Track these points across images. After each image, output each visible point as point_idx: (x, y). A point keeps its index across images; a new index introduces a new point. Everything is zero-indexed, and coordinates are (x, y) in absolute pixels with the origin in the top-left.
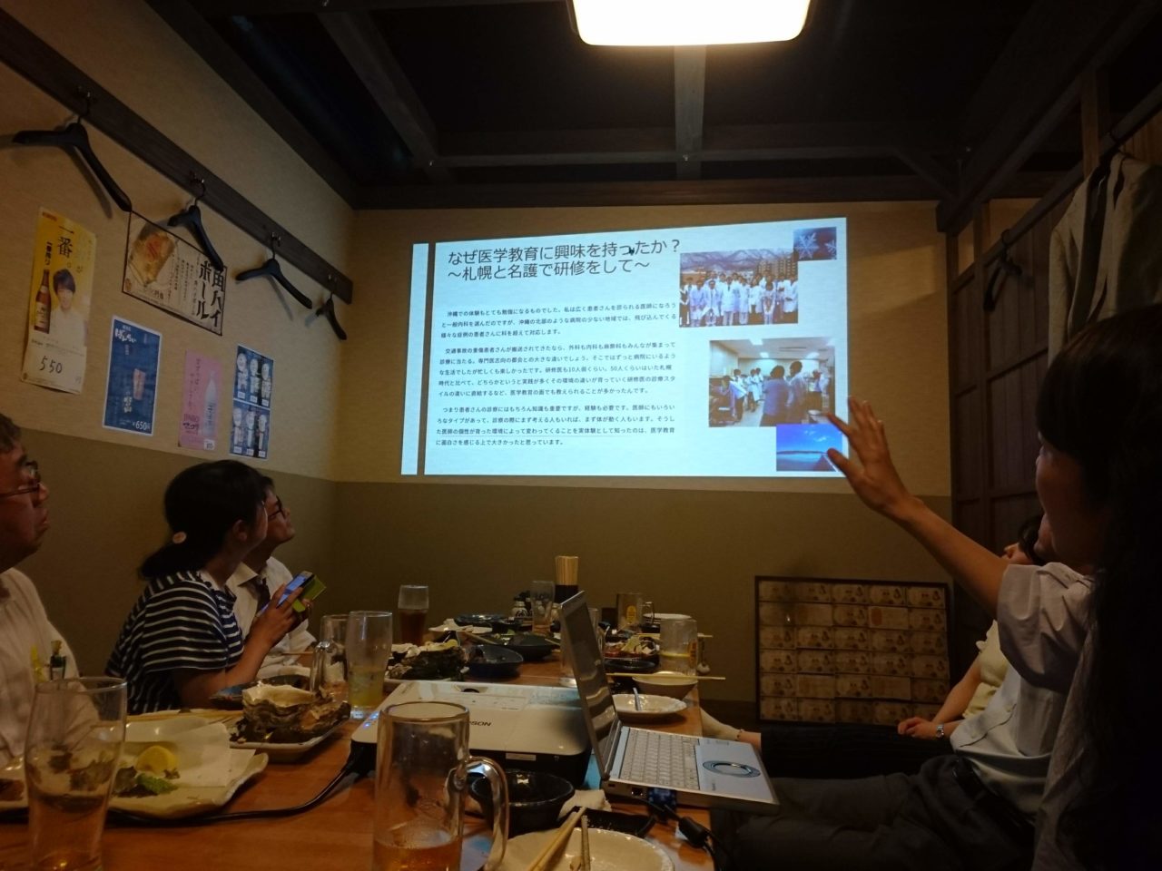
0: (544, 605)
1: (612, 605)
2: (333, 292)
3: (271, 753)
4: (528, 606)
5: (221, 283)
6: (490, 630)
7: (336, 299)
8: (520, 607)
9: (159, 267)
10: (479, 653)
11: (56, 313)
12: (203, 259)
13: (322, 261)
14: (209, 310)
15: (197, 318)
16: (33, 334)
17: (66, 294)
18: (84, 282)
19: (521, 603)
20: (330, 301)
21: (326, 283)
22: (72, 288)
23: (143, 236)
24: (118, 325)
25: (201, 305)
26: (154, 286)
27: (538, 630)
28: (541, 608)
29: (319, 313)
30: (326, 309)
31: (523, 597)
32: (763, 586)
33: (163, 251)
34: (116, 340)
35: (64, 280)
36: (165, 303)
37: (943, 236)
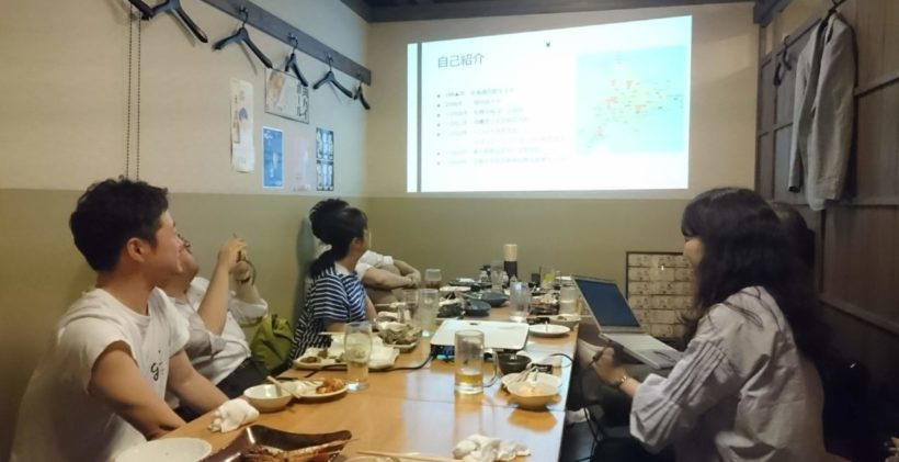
0: (498, 273)
1: (538, 272)
2: (362, 81)
3: (400, 349)
4: (489, 273)
5: (306, 93)
6: (469, 289)
7: (363, 85)
8: (484, 274)
9: (280, 92)
10: (469, 304)
11: (242, 132)
12: (298, 81)
13: (354, 63)
14: (302, 111)
15: (297, 117)
16: (235, 145)
17: (244, 120)
18: (250, 112)
19: (485, 272)
20: (360, 88)
21: (358, 76)
22: (246, 117)
23: (271, 78)
24: (265, 131)
25: (299, 108)
26: (278, 105)
27: (496, 288)
28: (496, 275)
29: (355, 98)
30: (359, 95)
31: (485, 268)
32: (631, 257)
33: (280, 83)
34: (265, 139)
35: (243, 114)
36: (284, 113)
37: (757, 26)
